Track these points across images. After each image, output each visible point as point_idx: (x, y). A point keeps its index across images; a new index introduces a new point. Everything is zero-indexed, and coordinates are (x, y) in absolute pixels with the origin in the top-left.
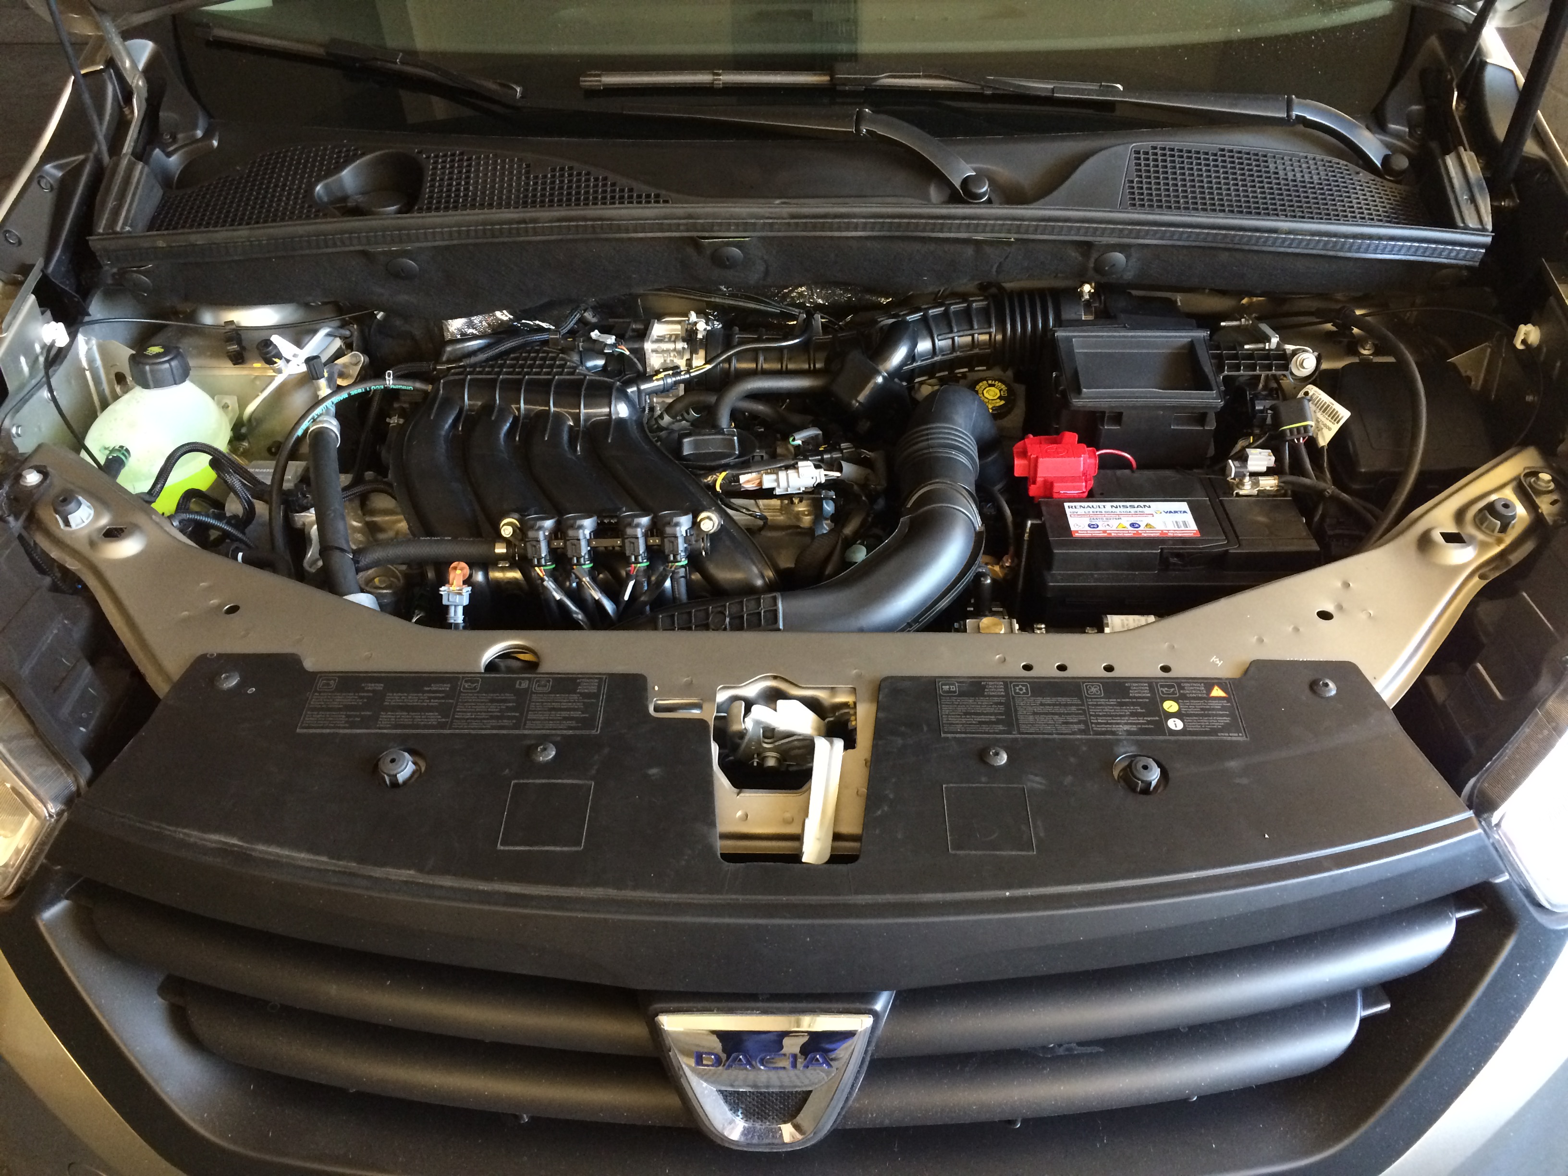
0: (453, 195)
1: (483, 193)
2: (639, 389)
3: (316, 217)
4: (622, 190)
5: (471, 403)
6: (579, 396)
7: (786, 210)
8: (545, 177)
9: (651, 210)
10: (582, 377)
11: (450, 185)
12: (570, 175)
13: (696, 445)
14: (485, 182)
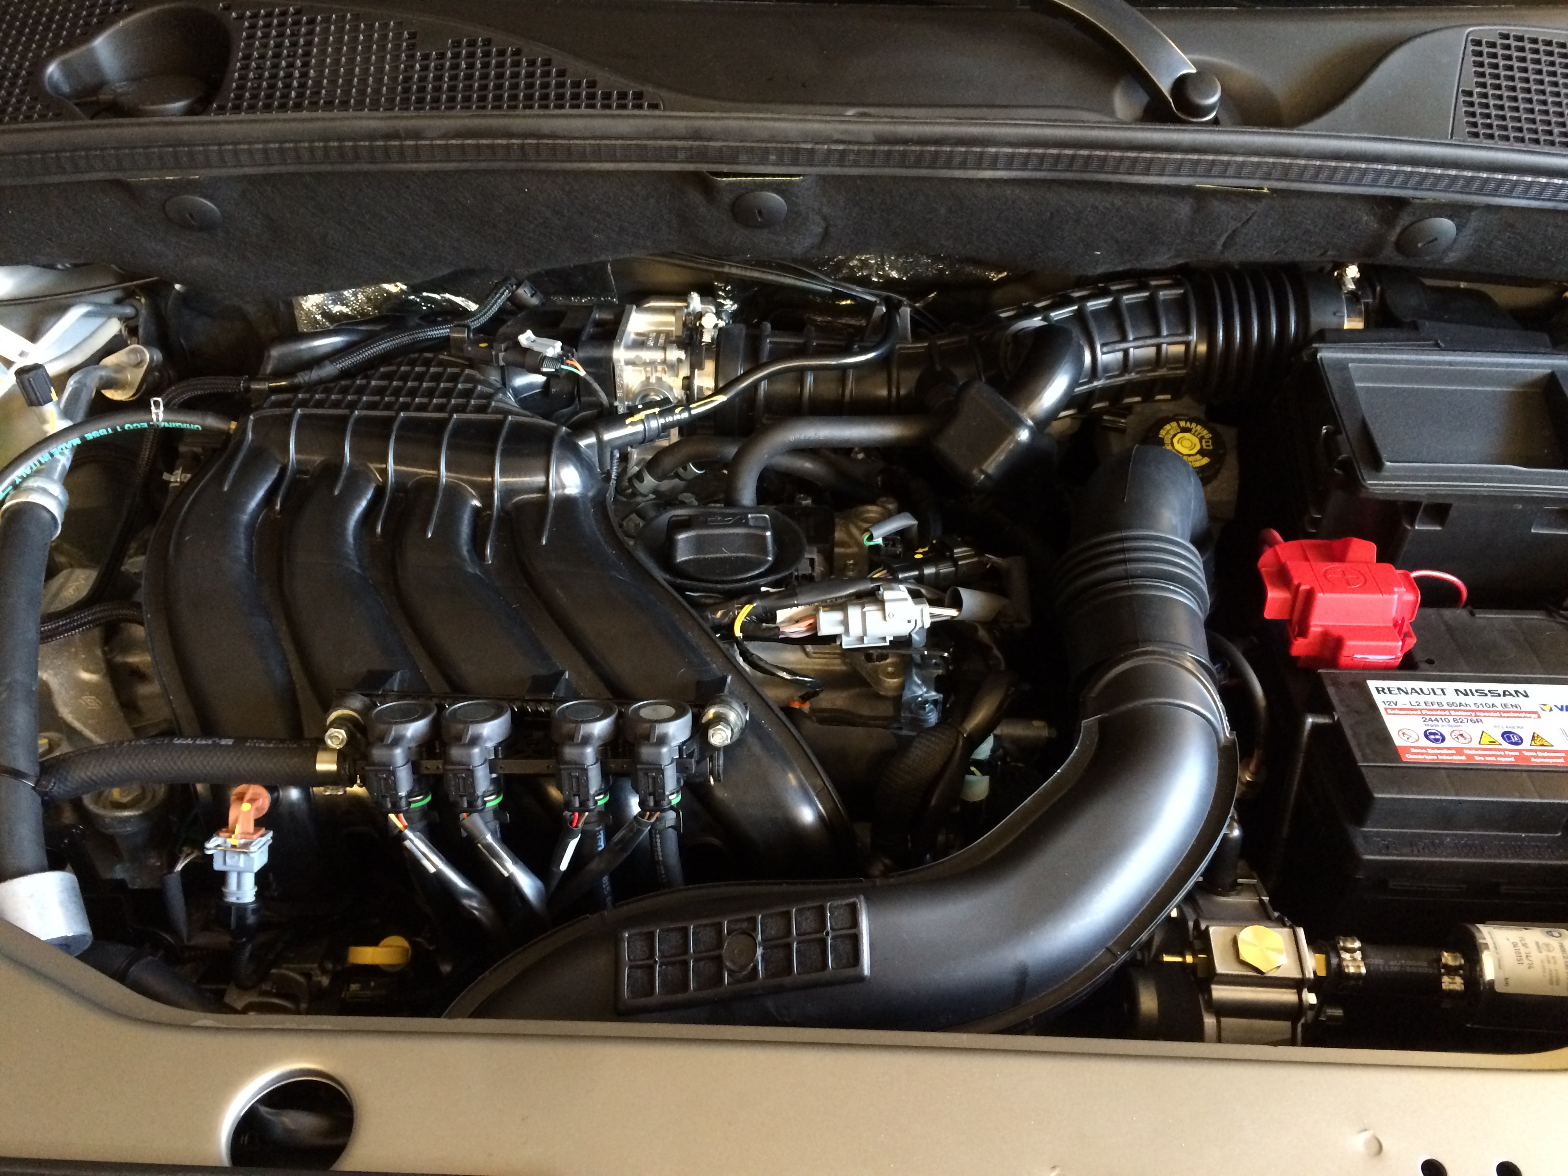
0: (280, 84)
1: (333, 82)
2: (600, 441)
3: (43, 117)
4: (577, 85)
5: (302, 457)
6: (492, 453)
7: (868, 129)
8: (442, 56)
9: (632, 121)
10: (500, 416)
11: (276, 66)
12: (487, 54)
13: (699, 544)
14: (337, 62)
